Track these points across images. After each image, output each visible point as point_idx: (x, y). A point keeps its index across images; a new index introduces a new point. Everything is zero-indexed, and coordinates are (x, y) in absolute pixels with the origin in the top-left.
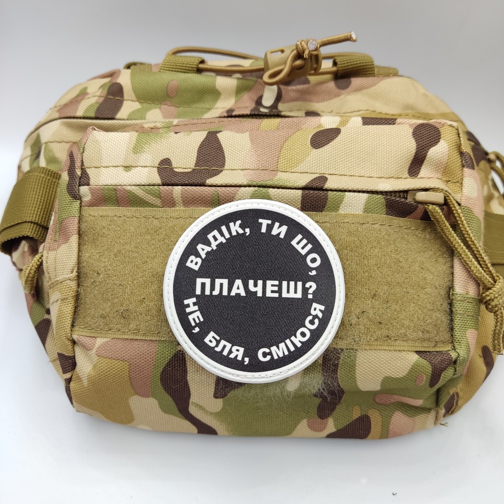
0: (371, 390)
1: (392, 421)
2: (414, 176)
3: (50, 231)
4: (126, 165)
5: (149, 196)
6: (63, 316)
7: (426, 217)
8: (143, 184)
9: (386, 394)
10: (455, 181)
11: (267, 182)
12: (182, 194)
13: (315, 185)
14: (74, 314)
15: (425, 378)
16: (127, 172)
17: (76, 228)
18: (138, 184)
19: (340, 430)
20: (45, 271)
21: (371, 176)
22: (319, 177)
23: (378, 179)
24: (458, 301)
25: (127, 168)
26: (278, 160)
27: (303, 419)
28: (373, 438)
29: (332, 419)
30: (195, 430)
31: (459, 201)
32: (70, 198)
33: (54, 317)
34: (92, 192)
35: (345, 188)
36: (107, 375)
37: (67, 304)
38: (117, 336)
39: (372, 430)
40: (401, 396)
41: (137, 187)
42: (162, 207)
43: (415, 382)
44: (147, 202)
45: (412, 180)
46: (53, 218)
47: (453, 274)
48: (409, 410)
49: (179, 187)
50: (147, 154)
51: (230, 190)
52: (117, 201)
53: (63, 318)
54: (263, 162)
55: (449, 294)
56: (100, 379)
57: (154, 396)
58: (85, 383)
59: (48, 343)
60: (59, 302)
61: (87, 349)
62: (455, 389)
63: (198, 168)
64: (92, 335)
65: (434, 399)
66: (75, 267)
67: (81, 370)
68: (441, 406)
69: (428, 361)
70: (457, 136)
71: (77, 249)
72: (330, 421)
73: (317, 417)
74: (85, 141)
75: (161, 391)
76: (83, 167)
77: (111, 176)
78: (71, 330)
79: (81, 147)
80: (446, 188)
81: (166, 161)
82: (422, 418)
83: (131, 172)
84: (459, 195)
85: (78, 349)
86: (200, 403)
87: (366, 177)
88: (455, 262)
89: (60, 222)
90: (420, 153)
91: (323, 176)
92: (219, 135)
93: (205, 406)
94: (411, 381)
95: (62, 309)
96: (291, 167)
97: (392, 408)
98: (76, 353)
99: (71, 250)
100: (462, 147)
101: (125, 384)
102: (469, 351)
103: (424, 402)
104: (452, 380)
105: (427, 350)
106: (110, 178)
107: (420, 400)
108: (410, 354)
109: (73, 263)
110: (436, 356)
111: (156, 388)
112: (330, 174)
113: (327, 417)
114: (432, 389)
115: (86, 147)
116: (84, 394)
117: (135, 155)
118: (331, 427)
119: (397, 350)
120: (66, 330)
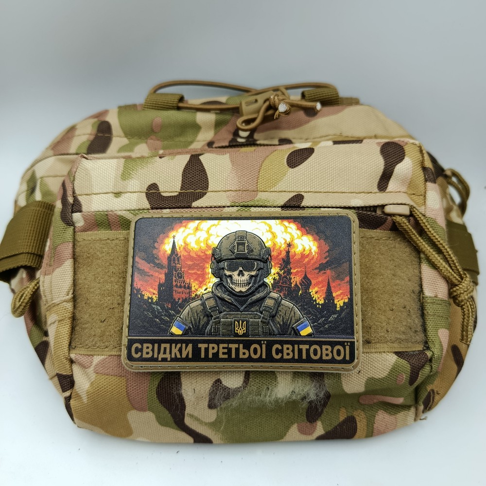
0: (356, 392)
1: (376, 420)
2: (380, 191)
3: (45, 257)
4: (115, 192)
6: (61, 337)
7: (395, 228)
8: (133, 209)
9: (369, 394)
10: (419, 194)
11: (248, 203)
13: (293, 204)
14: (71, 335)
15: (404, 376)
16: (117, 199)
17: (71, 253)
18: (129, 209)
19: (328, 432)
20: (42, 295)
21: (343, 191)
22: (296, 195)
23: (350, 194)
24: (428, 303)
25: (118, 194)
26: (257, 180)
27: (292, 423)
28: (360, 438)
29: (320, 422)
30: (191, 440)
31: (423, 213)
32: (64, 225)
33: (51, 339)
34: (85, 219)
35: (320, 205)
36: (105, 391)
37: (65, 325)
38: (114, 353)
39: (358, 430)
40: (382, 395)
41: (128, 212)
43: (396, 381)
45: (381, 194)
46: (48, 244)
47: (421, 279)
48: (391, 409)
49: (168, 210)
50: (135, 180)
51: (215, 211)
52: (109, 225)
53: (61, 338)
54: (244, 184)
55: (420, 299)
56: (98, 395)
57: (151, 409)
58: (85, 399)
59: (47, 364)
60: (56, 323)
61: (84, 367)
62: (431, 385)
63: (183, 191)
64: (89, 353)
65: (413, 396)
66: (70, 289)
67: (80, 388)
68: (420, 402)
69: (406, 360)
70: (419, 153)
71: (72, 272)
72: (319, 424)
73: (306, 421)
74: (75, 170)
75: (157, 404)
76: (75, 195)
77: (102, 202)
78: (69, 350)
79: (71, 176)
80: (412, 203)
81: (154, 186)
82: (403, 415)
83: (123, 197)
84: (423, 207)
85: (76, 368)
86: (196, 414)
87: (339, 193)
88: (423, 268)
89: (54, 248)
90: (388, 169)
91: (300, 194)
92: (201, 158)
93: (200, 417)
94: (393, 380)
95: (60, 330)
96: (270, 187)
97: (375, 407)
98: (74, 371)
99: (67, 273)
100: (425, 162)
101: (123, 399)
102: (442, 350)
103: (405, 399)
104: (429, 377)
105: (405, 350)
106: (101, 205)
107: (401, 398)
108: (390, 354)
109: (69, 286)
110: (413, 355)
111: (153, 402)
112: (306, 192)
113: (315, 421)
114: (412, 386)
115: (76, 175)
116: (84, 410)
117: (124, 181)
118: (320, 430)
119: (377, 352)
120: (64, 350)
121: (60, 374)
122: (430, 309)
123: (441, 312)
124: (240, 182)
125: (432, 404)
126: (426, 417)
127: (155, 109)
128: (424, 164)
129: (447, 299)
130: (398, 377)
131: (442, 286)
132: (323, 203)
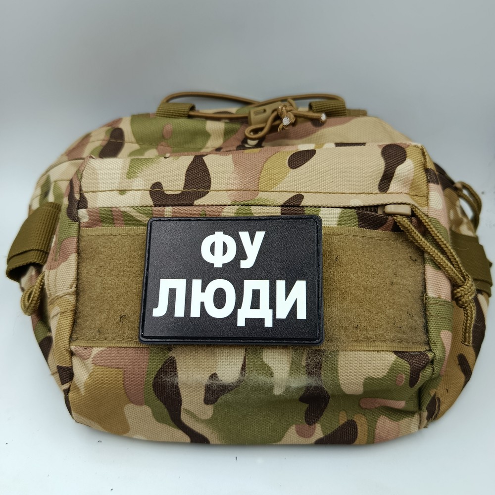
0: (353, 394)
1: (377, 426)
2: (383, 191)
3: (51, 252)
4: (120, 190)
5: (143, 216)
7: (396, 229)
8: (137, 206)
9: (370, 397)
10: (421, 195)
11: (249, 202)
12: (172, 213)
13: (292, 203)
14: (73, 327)
15: (404, 377)
16: (122, 196)
17: (75, 247)
18: (132, 205)
19: (328, 436)
20: (46, 288)
21: (344, 192)
22: (296, 195)
23: (350, 195)
24: (431, 304)
25: (122, 192)
26: (258, 180)
27: (291, 425)
28: (361, 444)
30: (187, 439)
31: (426, 213)
32: (69, 220)
33: (53, 333)
34: (90, 214)
35: (320, 205)
36: (102, 383)
37: (67, 317)
38: (112, 345)
39: (358, 435)
40: (383, 398)
41: (132, 209)
43: (396, 382)
44: (141, 221)
45: (382, 195)
46: (54, 240)
47: (424, 280)
48: (394, 415)
49: (170, 207)
50: (140, 179)
51: (216, 209)
52: (113, 221)
53: (62, 330)
54: (245, 183)
55: (423, 300)
56: (96, 386)
57: (147, 403)
58: (83, 392)
59: (50, 359)
61: (83, 358)
62: (435, 390)
63: (186, 190)
64: (89, 345)
65: (416, 401)
66: (74, 283)
67: (79, 379)
68: (423, 408)
69: (406, 361)
70: (421, 155)
71: (76, 266)
72: (318, 426)
73: (305, 423)
74: (83, 168)
75: (154, 398)
76: (82, 192)
77: (107, 199)
78: (70, 342)
79: (79, 174)
80: (413, 203)
81: (158, 185)
82: (406, 422)
83: (126, 196)
84: (426, 208)
85: (75, 360)
86: (191, 409)
87: (339, 193)
88: (426, 268)
89: (60, 243)
90: (389, 170)
91: (300, 195)
92: (204, 158)
93: (196, 413)
94: (392, 380)
95: (62, 322)
96: (271, 187)
97: (377, 412)
98: (73, 363)
99: (71, 267)
100: (427, 164)
101: (120, 391)
102: (444, 352)
103: (406, 404)
104: (431, 380)
105: (405, 350)
106: (106, 201)
107: (403, 402)
108: (389, 354)
109: (73, 279)
110: (412, 356)
111: (149, 395)
112: (307, 192)
113: (314, 423)
114: (413, 388)
115: (83, 173)
116: (81, 403)
117: (129, 180)
118: (319, 433)
119: (376, 351)
120: (65, 341)
121: (60, 366)
122: (433, 310)
123: (444, 313)
124: (241, 182)
127: (167, 117)
128: (426, 166)
129: (450, 301)
130: (397, 377)
131: (445, 287)
132: (322, 203)
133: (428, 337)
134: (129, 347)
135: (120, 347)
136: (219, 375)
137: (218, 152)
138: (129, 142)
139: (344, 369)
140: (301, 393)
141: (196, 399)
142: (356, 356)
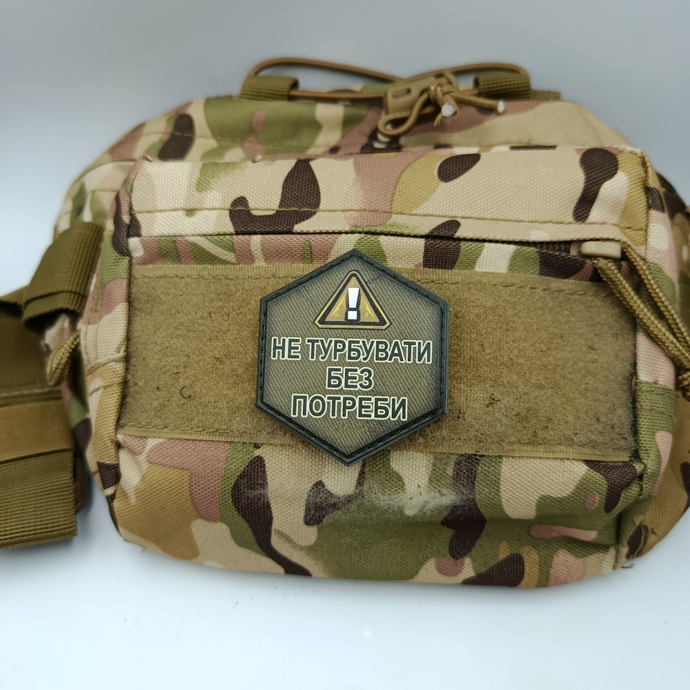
0: (521, 518)
1: (553, 563)
2: (580, 220)
3: (90, 299)
4: (188, 208)
5: (220, 249)
6: (106, 410)
7: (597, 278)
8: (210, 233)
9: (545, 524)
10: (637, 228)
11: (377, 228)
12: (262, 245)
13: (443, 232)
14: (121, 408)
15: (597, 498)
16: (191, 219)
17: (124, 294)
18: (205, 233)
19: (480, 574)
20: (83, 351)
21: (520, 219)
22: (448, 222)
23: (530, 224)
24: (643, 392)
25: (190, 212)
26: (392, 198)
27: (426, 559)
28: (528, 587)
29: (469, 559)
30: (281, 570)
31: (643, 255)
32: (116, 254)
33: (92, 414)
34: (145, 246)
35: (484, 236)
36: (161, 489)
37: (112, 394)
38: (175, 436)
39: (525, 575)
40: (565, 526)
41: (204, 238)
42: (236, 264)
43: (584, 504)
44: (218, 257)
45: (577, 226)
46: (94, 281)
47: (635, 355)
48: (578, 548)
49: (259, 236)
50: (215, 192)
51: (326, 239)
52: (178, 256)
53: (106, 412)
54: (372, 201)
55: (631, 385)
56: (151, 493)
57: (223, 520)
58: (133, 500)
61: (133, 453)
62: (642, 517)
63: (283, 209)
64: (142, 434)
65: (612, 530)
66: (122, 345)
67: (130, 485)
68: (623, 541)
69: (602, 474)
70: (640, 166)
71: (126, 322)
72: (467, 561)
73: (448, 555)
74: (133, 176)
75: (233, 513)
76: (133, 212)
77: (168, 223)
78: (117, 428)
79: (128, 185)
80: (624, 239)
81: (241, 201)
82: (596, 559)
83: (195, 218)
84: (643, 248)
85: (123, 455)
86: (286, 530)
87: (513, 221)
88: (638, 339)
89: (102, 286)
90: (590, 188)
91: (454, 220)
92: (312, 164)
93: (293, 536)
94: (579, 501)
95: (105, 400)
96: (411, 208)
97: (554, 544)
98: (121, 460)
99: (118, 322)
100: (649, 180)
101: (185, 502)
102: (659, 463)
103: (599, 534)
104: (638, 502)
105: (601, 459)
106: (168, 226)
107: (593, 532)
108: (577, 463)
109: (121, 340)
110: (613, 467)
111: (226, 509)
112: (464, 218)
113: (462, 556)
114: (609, 514)
115: (135, 184)
116: (131, 515)
117: (200, 194)
118: (469, 570)
119: (557, 458)
120: (110, 428)
121: (102, 463)
122: (645, 401)
123: (661, 406)
124: (366, 198)
125: (643, 548)
126: (632, 564)
128: (648, 183)
129: (672, 388)
130: (587, 498)
131: (665, 368)
132: (488, 235)
133: (636, 441)
134: (199, 440)
135: (186, 439)
136: (326, 484)
137: (332, 155)
138: (202, 137)
139: (509, 483)
140: (445, 514)
141: (292, 517)
142: (528, 465)
